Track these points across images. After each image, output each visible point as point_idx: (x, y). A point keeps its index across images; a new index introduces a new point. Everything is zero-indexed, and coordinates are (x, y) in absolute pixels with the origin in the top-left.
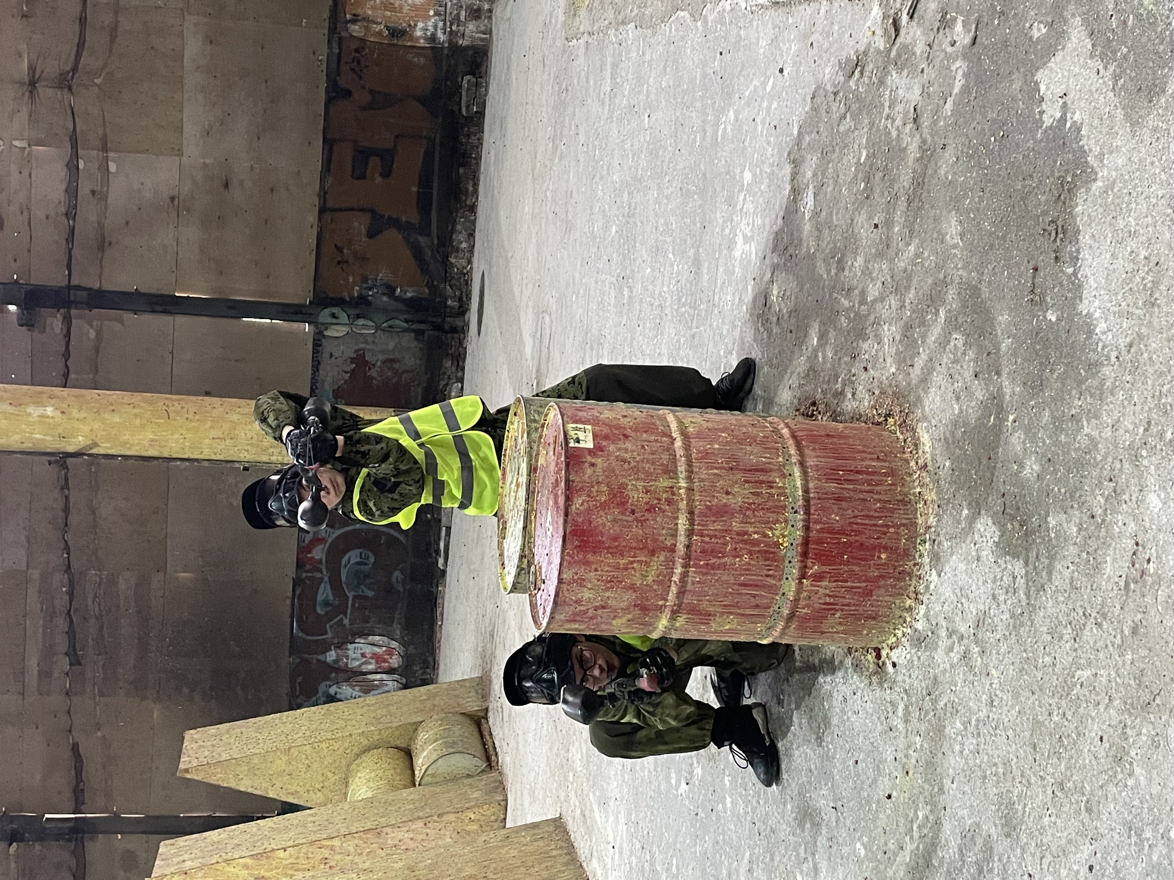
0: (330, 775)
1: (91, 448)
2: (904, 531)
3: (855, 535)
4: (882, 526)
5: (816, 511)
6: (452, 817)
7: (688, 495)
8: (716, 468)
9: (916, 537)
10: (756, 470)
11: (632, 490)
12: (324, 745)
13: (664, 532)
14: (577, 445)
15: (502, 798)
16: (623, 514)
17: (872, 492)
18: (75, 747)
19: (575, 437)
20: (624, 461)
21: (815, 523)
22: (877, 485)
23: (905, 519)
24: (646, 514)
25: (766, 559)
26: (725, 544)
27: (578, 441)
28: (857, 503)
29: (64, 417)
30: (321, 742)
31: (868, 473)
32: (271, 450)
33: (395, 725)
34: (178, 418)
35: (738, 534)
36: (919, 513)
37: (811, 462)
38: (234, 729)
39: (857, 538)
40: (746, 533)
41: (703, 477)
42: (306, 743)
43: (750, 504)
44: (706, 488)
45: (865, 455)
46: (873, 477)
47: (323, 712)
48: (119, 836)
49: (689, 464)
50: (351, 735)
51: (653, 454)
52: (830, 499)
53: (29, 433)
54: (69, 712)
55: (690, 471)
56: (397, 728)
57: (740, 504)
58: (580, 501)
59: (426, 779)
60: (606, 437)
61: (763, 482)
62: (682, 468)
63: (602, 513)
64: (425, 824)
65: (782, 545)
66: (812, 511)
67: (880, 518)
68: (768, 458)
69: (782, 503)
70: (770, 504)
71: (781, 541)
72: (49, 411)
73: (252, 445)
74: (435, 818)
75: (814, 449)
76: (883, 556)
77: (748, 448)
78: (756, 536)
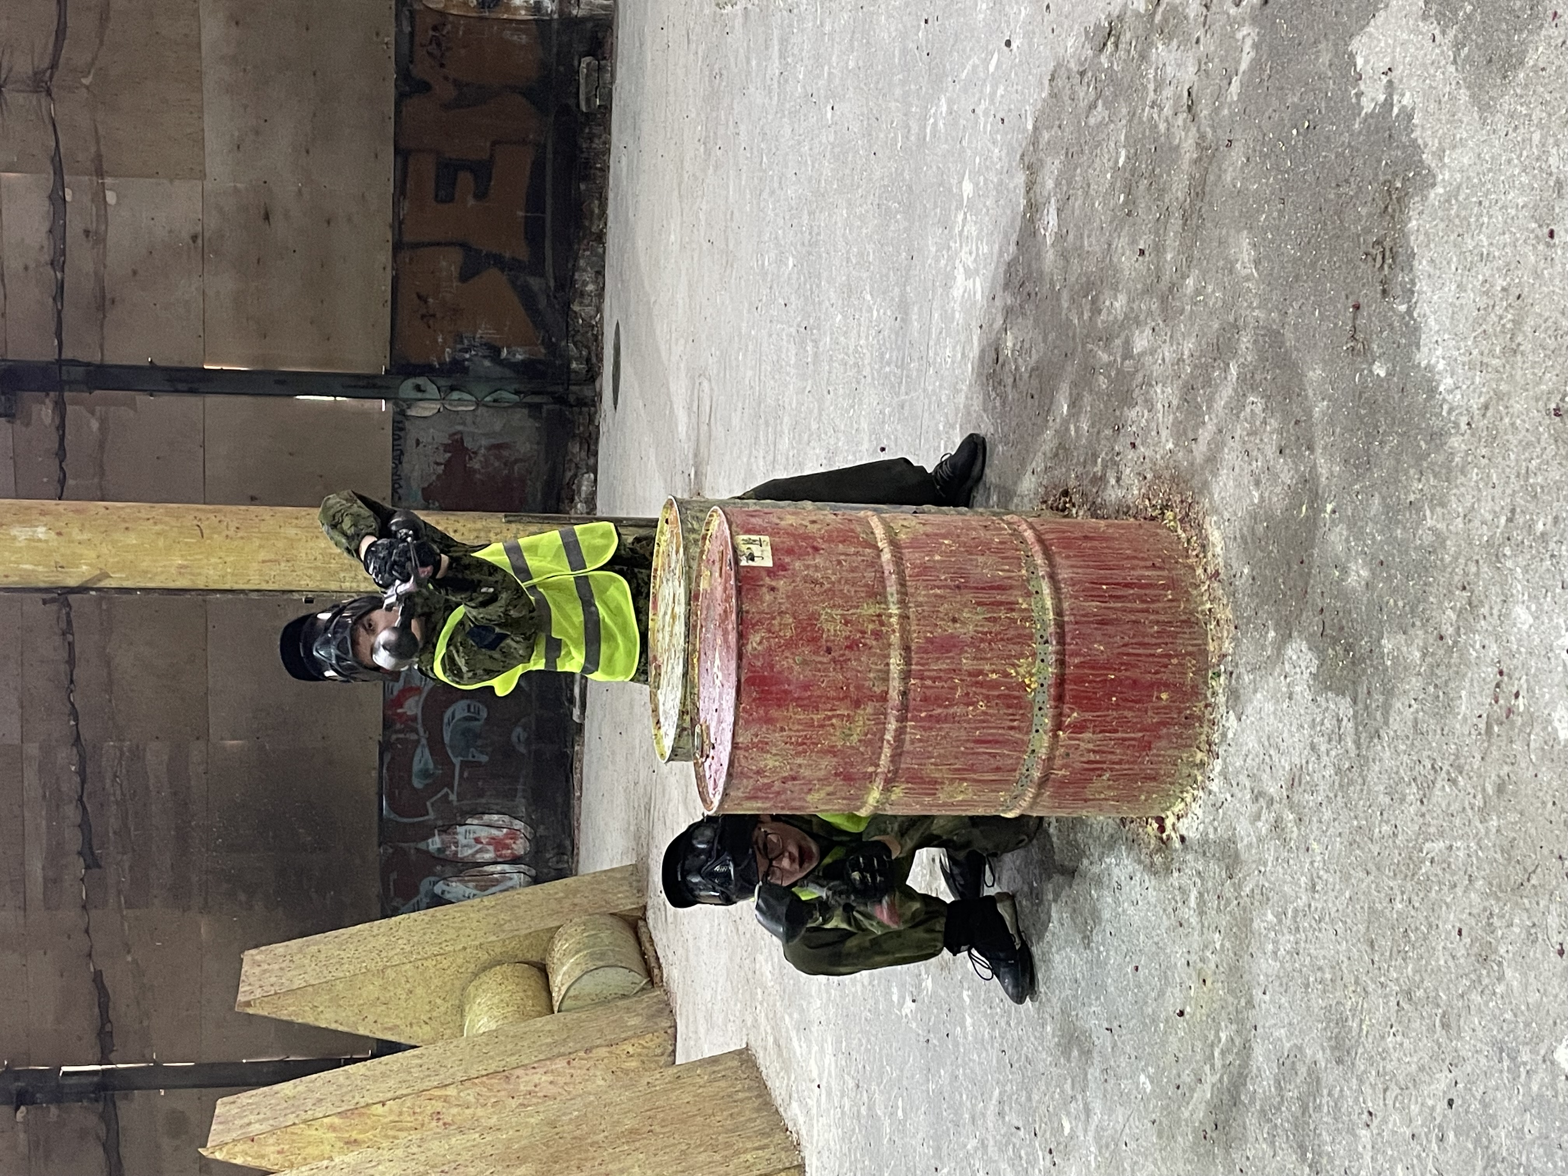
0: (439, 1001)
1: (100, 580)
2: (1191, 662)
3: (1126, 670)
4: (1161, 656)
5: (1073, 639)
6: (603, 1052)
7: (901, 625)
8: (939, 588)
9: (1207, 670)
10: (992, 588)
11: (827, 620)
12: (429, 963)
13: (872, 675)
14: (751, 563)
15: (669, 1024)
16: (816, 653)
17: (1146, 611)
18: (98, 978)
19: (747, 552)
20: (815, 582)
21: (1071, 655)
22: (1153, 601)
23: (1193, 645)
24: (847, 652)
25: (1009, 707)
26: (954, 688)
27: (752, 558)
28: (1128, 626)
29: (60, 538)
30: (426, 959)
31: (1142, 586)
32: (342, 575)
33: (524, 932)
34: (216, 536)
35: (970, 674)
36: (1209, 637)
37: (1064, 574)
38: (308, 946)
39: (1128, 674)
40: (981, 672)
41: (921, 599)
42: (405, 960)
43: (985, 633)
44: (926, 614)
45: (1136, 562)
46: (1147, 592)
47: (427, 919)
48: (162, 1092)
49: (902, 583)
50: (465, 948)
51: (853, 571)
52: (1092, 622)
53: (15, 562)
54: (87, 931)
55: (903, 593)
56: (527, 936)
57: (972, 633)
58: (758, 639)
59: (568, 1003)
60: (790, 552)
61: (1001, 603)
62: (892, 587)
63: (787, 654)
64: (569, 1063)
65: (1029, 686)
66: (1068, 640)
67: (1158, 645)
68: (1008, 571)
69: (1028, 631)
70: (1011, 633)
71: (1027, 681)
72: (41, 532)
73: (316, 568)
74: (582, 1054)
75: (1068, 557)
76: (1164, 696)
77: (981, 559)
78: (994, 676)
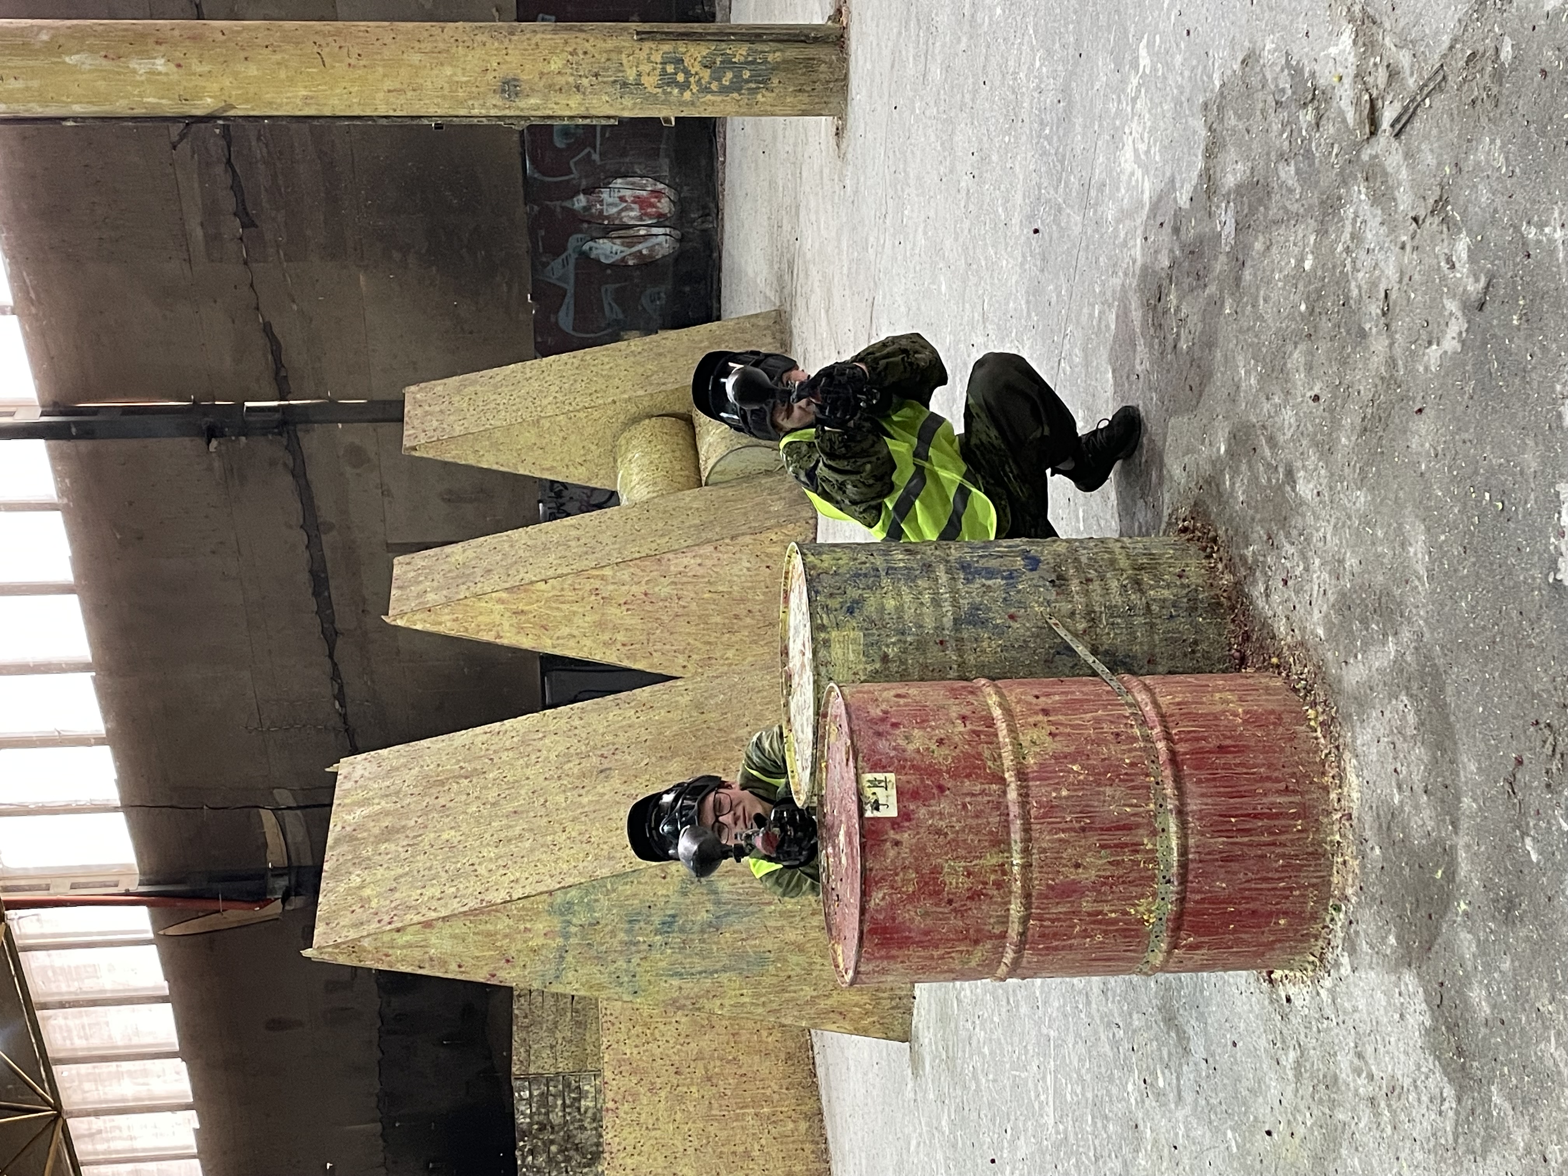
0: (593, 447)
1: (226, 111)
2: (1312, 893)
3: (1246, 903)
4: (1284, 888)
5: (1195, 877)
6: (748, 539)
7: (1023, 875)
8: (1063, 831)
9: (1328, 899)
10: (1118, 828)
11: (949, 874)
12: (582, 415)
13: (992, 921)
14: (876, 814)
15: (810, 514)
16: (937, 905)
17: (1273, 844)
18: (267, 329)
19: (872, 799)
20: (939, 832)
21: (1191, 892)
22: (1281, 833)
23: (1316, 877)
24: (968, 903)
25: (1125, 937)
26: (1074, 926)
27: (876, 806)
28: (1252, 862)
29: (182, 71)
30: (578, 411)
31: (1270, 817)
32: (470, 103)
33: (670, 387)
34: (337, 65)
35: (1089, 914)
36: (1335, 869)
37: (1193, 805)
39: (1248, 906)
40: (1101, 913)
41: (1044, 845)
42: (557, 412)
43: (1107, 878)
44: (1048, 861)
45: (1268, 785)
46: (1276, 822)
47: (576, 362)
48: (340, 425)
49: (1027, 829)
50: (614, 402)
51: (977, 817)
52: (1217, 860)
53: (138, 96)
54: (252, 285)
55: (1027, 840)
56: (673, 392)
57: (1093, 878)
58: (881, 895)
59: (713, 478)
60: (915, 795)
61: (1126, 845)
62: (1016, 835)
63: (909, 907)
64: (716, 548)
65: (1147, 921)
66: (1191, 878)
67: (1281, 879)
68: (1136, 806)
69: (1150, 872)
70: (1133, 875)
71: (1145, 917)
72: (160, 64)
73: (444, 97)
74: (727, 541)
75: (1199, 781)
76: (1282, 922)
77: (1109, 791)
78: (1113, 915)
